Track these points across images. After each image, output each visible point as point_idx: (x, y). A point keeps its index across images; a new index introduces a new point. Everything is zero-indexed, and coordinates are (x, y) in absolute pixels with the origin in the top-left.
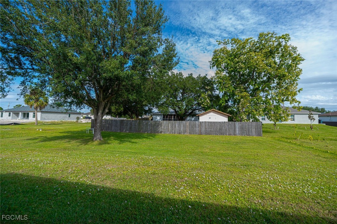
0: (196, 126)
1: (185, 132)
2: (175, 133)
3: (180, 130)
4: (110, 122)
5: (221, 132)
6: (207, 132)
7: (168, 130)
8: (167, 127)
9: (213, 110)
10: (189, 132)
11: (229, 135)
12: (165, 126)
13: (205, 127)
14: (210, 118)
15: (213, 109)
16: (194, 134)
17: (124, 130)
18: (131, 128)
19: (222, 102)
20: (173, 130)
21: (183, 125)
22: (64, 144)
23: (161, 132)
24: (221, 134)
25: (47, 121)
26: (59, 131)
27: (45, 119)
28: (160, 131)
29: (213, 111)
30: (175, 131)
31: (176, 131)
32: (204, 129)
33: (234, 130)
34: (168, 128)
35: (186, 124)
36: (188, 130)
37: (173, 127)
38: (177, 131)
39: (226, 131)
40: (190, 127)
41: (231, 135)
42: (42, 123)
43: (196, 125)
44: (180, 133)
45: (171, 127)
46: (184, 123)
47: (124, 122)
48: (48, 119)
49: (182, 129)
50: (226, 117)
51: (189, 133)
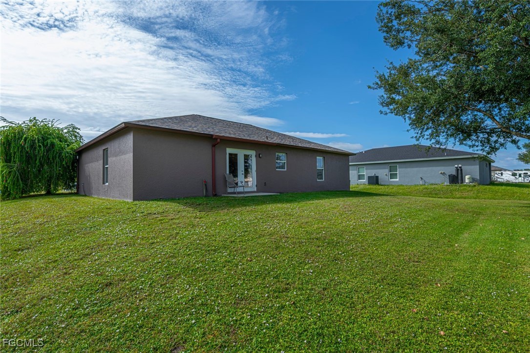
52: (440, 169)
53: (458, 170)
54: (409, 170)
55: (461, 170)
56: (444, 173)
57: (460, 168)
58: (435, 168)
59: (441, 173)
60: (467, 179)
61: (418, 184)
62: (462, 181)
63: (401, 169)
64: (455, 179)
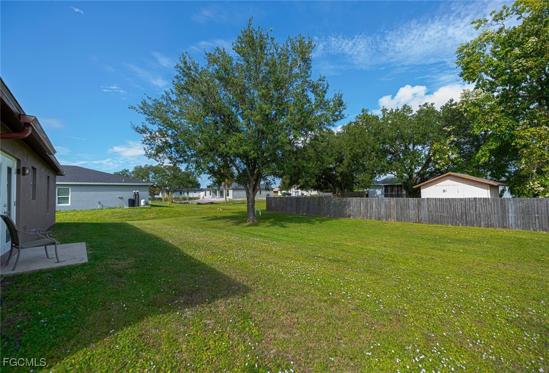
0: (409, 206)
1: (388, 217)
2: (371, 218)
3: (379, 214)
4: (285, 201)
5: (466, 219)
6: (432, 219)
7: (361, 213)
8: (358, 207)
9: (449, 175)
10: (397, 217)
11: (488, 227)
12: (355, 206)
13: (428, 209)
14: (444, 191)
15: (448, 173)
16: (405, 221)
17: (301, 212)
18: (308, 209)
19: (482, 156)
20: (368, 212)
21: (385, 205)
22: (221, 223)
23: (349, 216)
24: (467, 224)
25: (239, 199)
26: (232, 211)
27: (236, 197)
28: (347, 214)
29: (450, 177)
30: (371, 215)
31: (373, 215)
32: (427, 213)
33: (502, 216)
34: (361, 210)
35: (390, 202)
36: (394, 214)
37: (368, 208)
38: (375, 216)
39: (480, 217)
40: (397, 209)
41: (492, 226)
42: (233, 201)
43: (409, 204)
44: (379, 219)
45: (365, 207)
46: (387, 200)
47: (300, 200)
48: (240, 198)
49: (382, 212)
50: (484, 189)
51: (395, 220)
52: (118, 194)
53: (136, 195)
54: (85, 193)
55: (138, 195)
56: (122, 197)
57: (138, 193)
58: (113, 193)
59: (119, 198)
60: (142, 202)
61: (96, 208)
62: (139, 204)
63: (73, 193)
64: (133, 203)
